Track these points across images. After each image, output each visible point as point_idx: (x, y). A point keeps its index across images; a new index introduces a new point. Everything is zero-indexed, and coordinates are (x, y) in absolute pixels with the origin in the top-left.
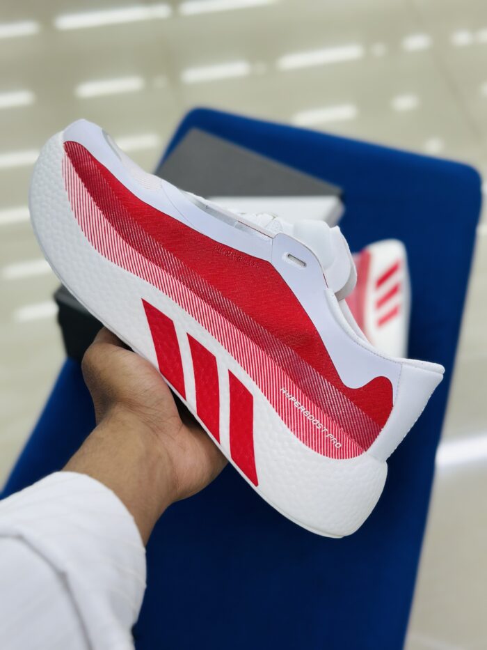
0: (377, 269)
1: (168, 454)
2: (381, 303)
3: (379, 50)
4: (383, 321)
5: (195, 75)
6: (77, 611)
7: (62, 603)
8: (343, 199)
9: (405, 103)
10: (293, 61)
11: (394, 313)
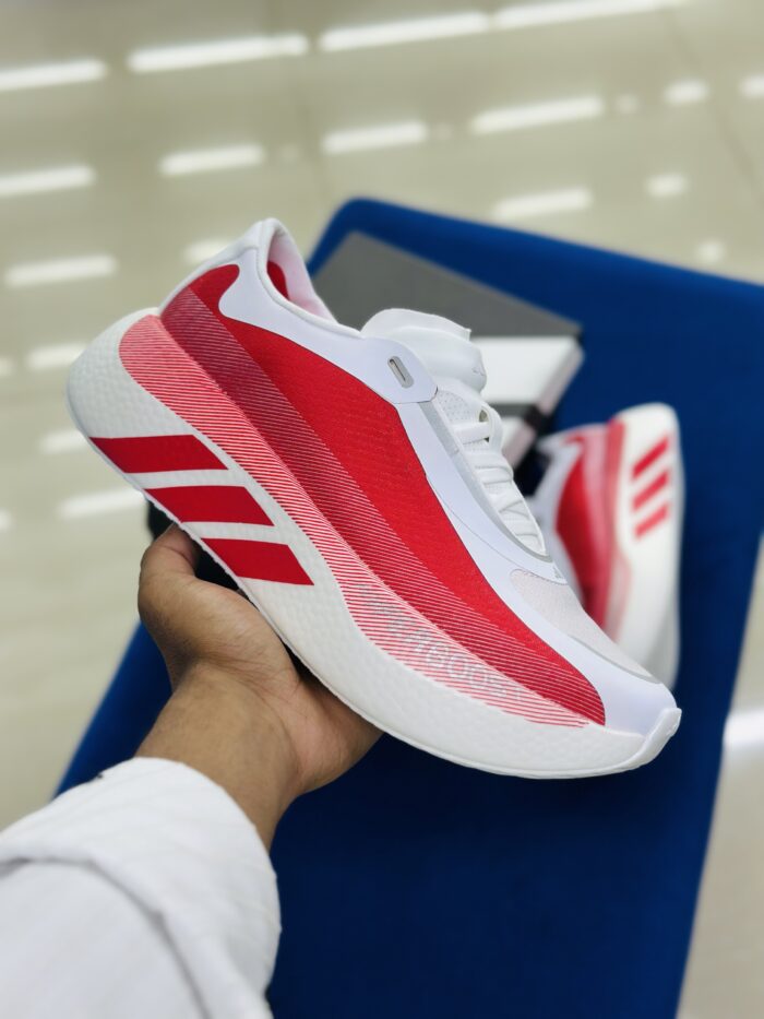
0: (634, 449)
1: (283, 725)
2: (640, 501)
3: (627, 104)
4: (643, 529)
5: (342, 142)
6: (187, 975)
7: (163, 962)
8: (583, 340)
9: (666, 186)
10: (493, 122)
11: (660, 515)
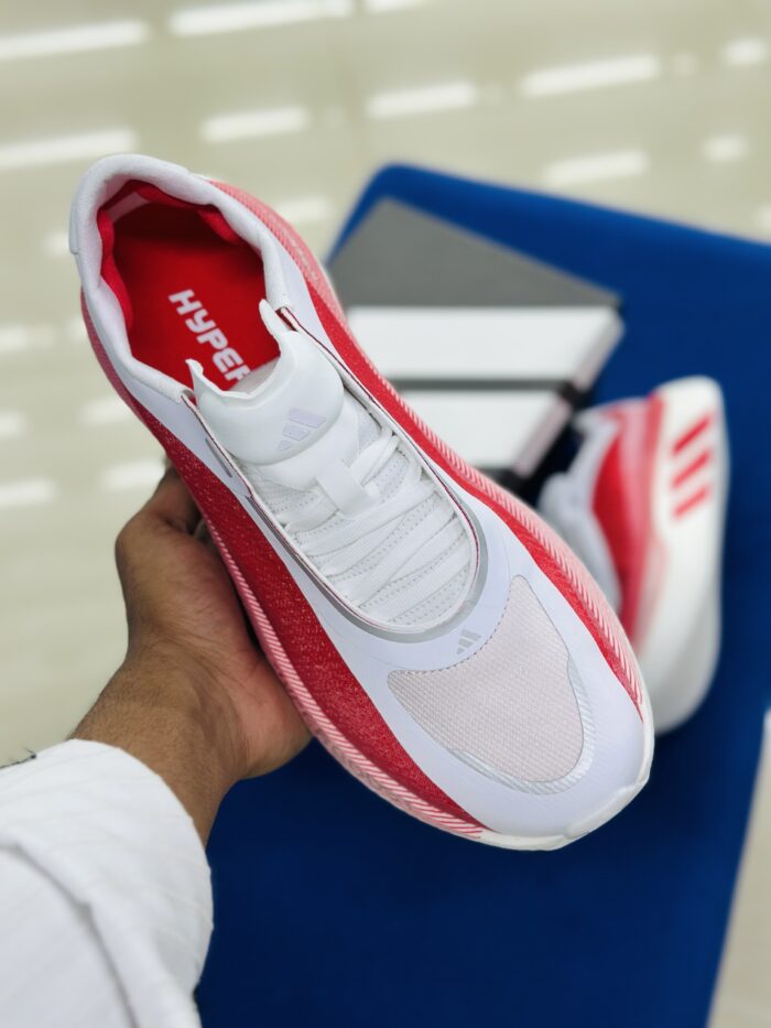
0: (674, 424)
1: (233, 708)
2: (679, 480)
3: (685, 64)
4: (682, 510)
5: (391, 105)
8: (624, 312)
9: (725, 148)
11: (699, 497)
